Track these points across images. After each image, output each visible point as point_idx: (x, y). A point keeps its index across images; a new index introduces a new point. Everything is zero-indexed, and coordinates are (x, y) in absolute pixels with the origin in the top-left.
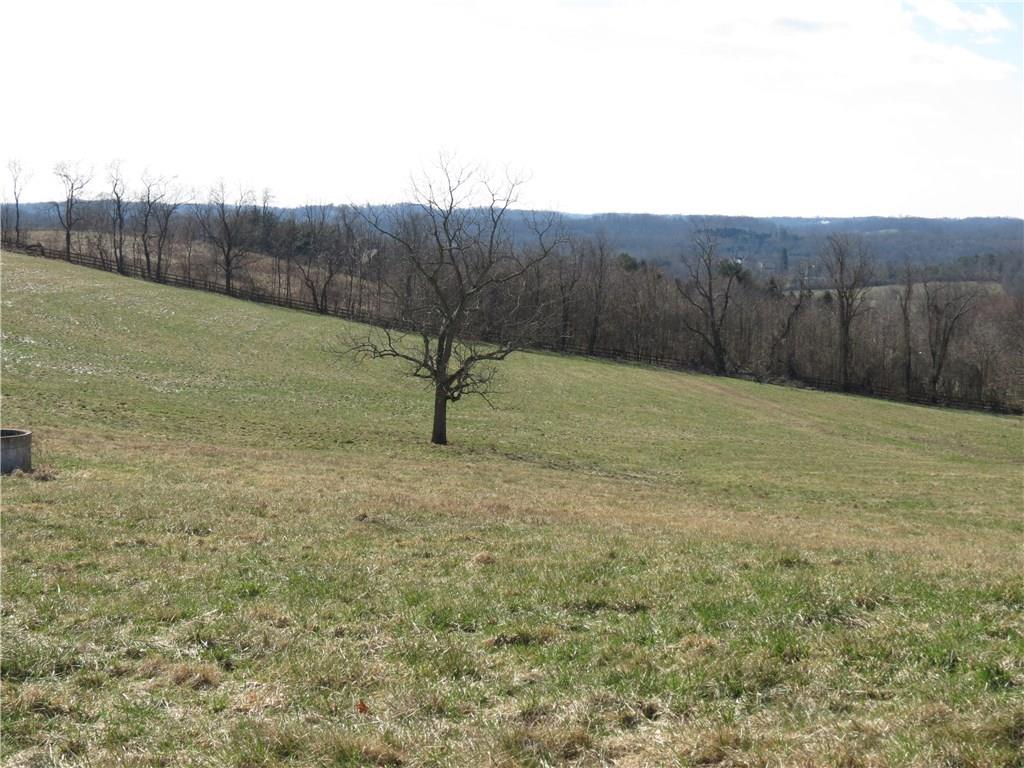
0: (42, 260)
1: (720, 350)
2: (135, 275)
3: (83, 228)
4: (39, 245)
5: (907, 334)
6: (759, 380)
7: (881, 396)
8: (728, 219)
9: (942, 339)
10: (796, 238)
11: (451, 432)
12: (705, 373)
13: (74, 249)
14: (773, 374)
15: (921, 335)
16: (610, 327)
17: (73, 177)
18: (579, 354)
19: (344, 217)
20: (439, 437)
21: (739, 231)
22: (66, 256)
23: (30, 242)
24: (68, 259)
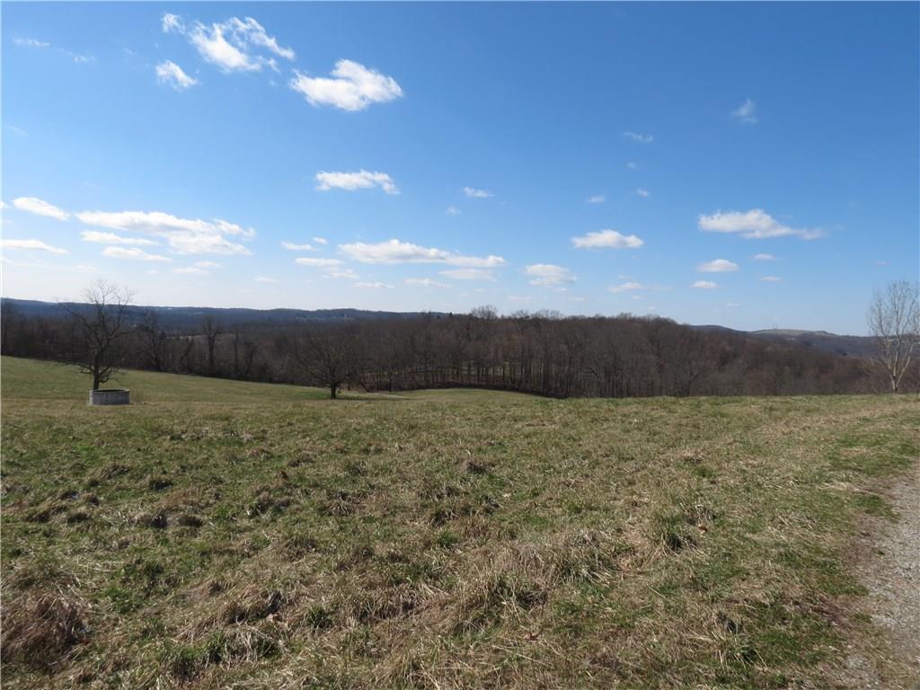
1: (157, 361)
5: (236, 354)
9: (250, 357)
10: (158, 315)
15: (242, 354)
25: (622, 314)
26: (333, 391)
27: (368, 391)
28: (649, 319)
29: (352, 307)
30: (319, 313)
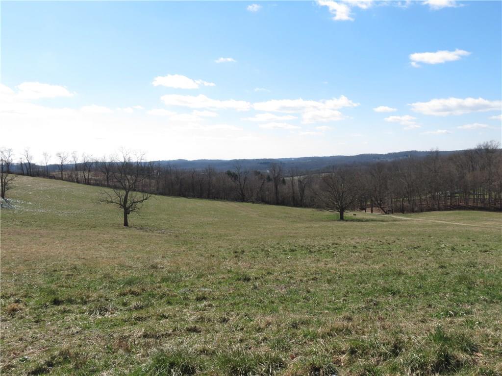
0: (54, 180)
1: (243, 195)
2: (81, 183)
3: (66, 171)
4: (54, 176)
5: (293, 189)
6: (253, 203)
7: (287, 205)
8: (266, 159)
9: (302, 190)
10: (284, 164)
11: (129, 223)
12: (239, 201)
13: (64, 176)
14: (257, 201)
15: (297, 188)
16: (213, 191)
17: (62, 156)
18: (205, 198)
19: (151, 165)
20: (126, 224)
21: (269, 163)
22: (62, 179)
23: (50, 175)
24: (62, 180)
26: (342, 214)
27: (386, 213)
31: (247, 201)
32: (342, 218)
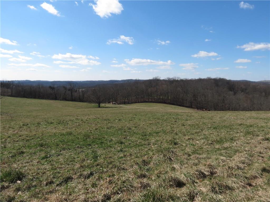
6: (61, 100)
12: (54, 100)
15: (81, 94)
25: (208, 77)
26: (99, 105)
27: (118, 104)
28: (217, 79)
29: (131, 79)
30: (122, 81)
31: (58, 100)
32: (99, 107)
